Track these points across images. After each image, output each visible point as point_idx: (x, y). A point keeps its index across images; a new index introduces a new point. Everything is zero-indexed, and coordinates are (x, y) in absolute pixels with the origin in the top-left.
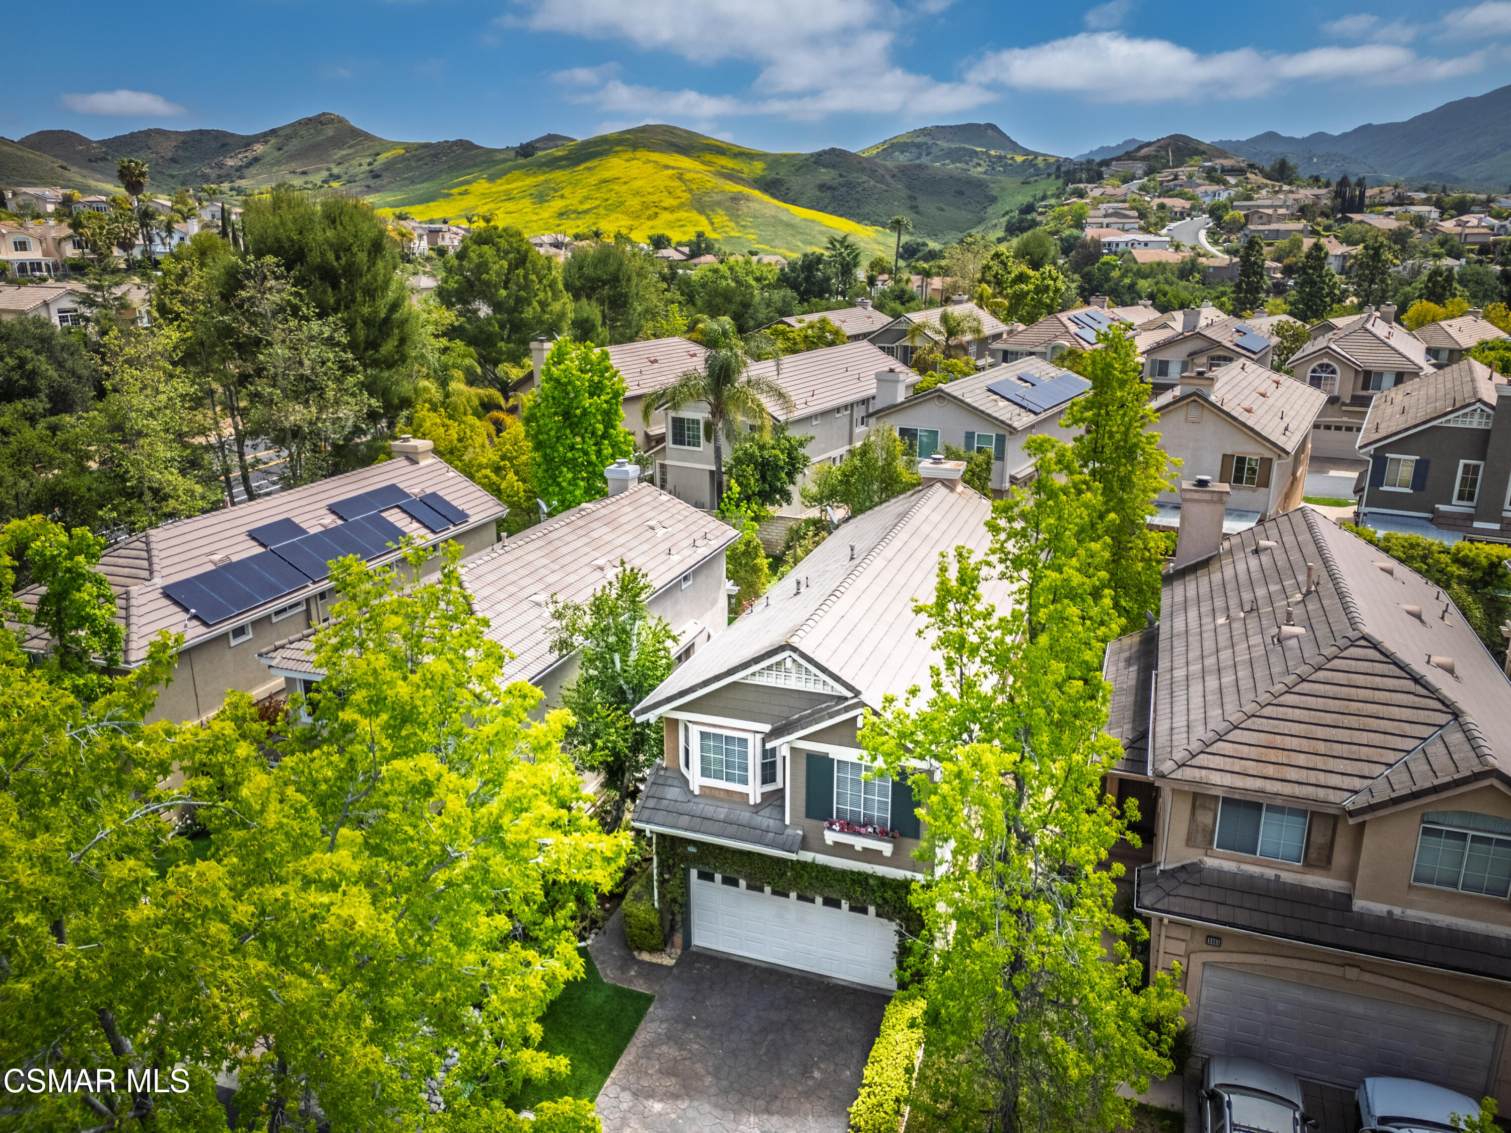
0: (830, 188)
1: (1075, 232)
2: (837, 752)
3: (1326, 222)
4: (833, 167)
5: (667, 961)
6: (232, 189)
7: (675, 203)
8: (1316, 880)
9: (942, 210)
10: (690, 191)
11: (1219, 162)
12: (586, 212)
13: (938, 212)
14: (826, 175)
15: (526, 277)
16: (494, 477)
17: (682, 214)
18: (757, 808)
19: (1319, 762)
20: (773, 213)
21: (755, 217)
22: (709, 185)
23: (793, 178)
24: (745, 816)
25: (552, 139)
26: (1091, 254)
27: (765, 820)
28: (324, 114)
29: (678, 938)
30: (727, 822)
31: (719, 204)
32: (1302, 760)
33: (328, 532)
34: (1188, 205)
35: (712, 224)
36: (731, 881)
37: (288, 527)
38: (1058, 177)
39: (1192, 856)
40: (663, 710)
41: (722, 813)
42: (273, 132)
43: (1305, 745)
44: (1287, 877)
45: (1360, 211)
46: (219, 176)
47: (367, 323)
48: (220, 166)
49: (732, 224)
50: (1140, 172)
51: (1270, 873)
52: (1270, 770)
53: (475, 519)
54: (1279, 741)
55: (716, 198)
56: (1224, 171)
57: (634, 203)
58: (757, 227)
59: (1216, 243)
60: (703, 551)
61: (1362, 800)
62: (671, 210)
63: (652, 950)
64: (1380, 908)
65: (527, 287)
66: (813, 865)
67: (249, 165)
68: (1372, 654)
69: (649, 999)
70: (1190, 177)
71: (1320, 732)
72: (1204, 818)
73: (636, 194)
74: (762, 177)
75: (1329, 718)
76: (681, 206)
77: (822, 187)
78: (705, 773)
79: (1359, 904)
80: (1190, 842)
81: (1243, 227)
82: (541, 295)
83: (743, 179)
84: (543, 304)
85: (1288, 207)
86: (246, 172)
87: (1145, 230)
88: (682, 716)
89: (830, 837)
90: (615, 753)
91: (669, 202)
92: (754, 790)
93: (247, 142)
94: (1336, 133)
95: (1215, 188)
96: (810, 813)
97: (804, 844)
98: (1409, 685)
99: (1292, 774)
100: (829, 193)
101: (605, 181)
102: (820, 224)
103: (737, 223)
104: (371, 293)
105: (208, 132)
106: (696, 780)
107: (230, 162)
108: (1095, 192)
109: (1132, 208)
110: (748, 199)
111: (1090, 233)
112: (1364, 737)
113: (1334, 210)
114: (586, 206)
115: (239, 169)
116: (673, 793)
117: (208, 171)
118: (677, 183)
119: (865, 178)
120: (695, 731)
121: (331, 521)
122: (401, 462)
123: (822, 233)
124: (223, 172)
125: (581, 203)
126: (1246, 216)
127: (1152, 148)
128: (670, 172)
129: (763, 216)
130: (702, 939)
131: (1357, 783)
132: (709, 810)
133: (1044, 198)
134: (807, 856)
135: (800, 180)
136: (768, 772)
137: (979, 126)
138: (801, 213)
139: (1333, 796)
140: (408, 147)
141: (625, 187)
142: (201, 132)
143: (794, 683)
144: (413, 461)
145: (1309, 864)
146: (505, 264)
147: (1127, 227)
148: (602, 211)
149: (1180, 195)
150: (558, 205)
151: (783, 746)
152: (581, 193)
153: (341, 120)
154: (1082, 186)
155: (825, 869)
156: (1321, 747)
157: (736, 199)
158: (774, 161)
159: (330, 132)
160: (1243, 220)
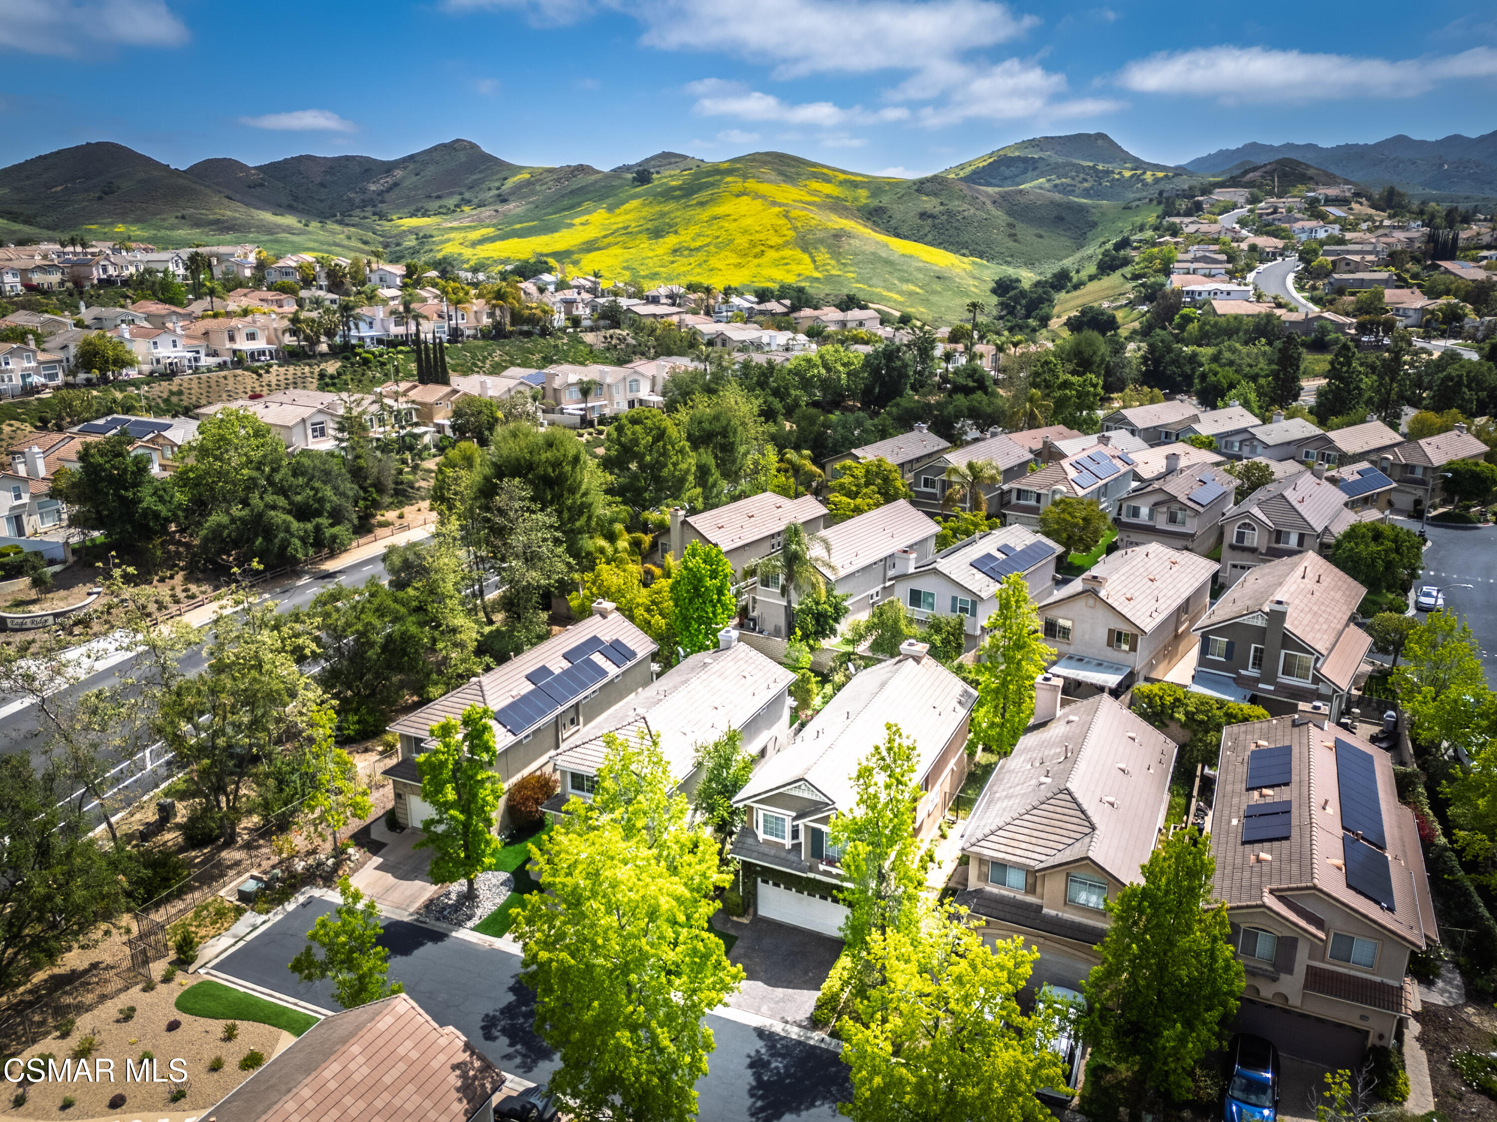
0: (933, 216)
1: (1161, 279)
2: (824, 828)
3: (1416, 268)
4: (935, 195)
5: (745, 921)
6: (374, 214)
7: (780, 241)
8: (1030, 899)
9: (1041, 237)
10: (795, 228)
11: (1323, 192)
12: (698, 249)
13: (1036, 239)
14: (929, 203)
15: (664, 447)
16: (646, 615)
17: (787, 252)
18: (789, 851)
19: (1031, 847)
20: (872, 249)
21: (856, 254)
22: (813, 222)
23: (895, 206)
24: (783, 854)
25: (667, 158)
26: (1171, 305)
27: (792, 857)
28: (458, 141)
29: (751, 911)
30: (776, 857)
31: (821, 241)
32: (1024, 846)
33: (565, 672)
34: (1280, 243)
35: (814, 261)
36: (776, 885)
37: (544, 671)
38: (1159, 203)
39: (981, 885)
40: (748, 802)
41: (773, 852)
42: (411, 158)
43: (1027, 839)
44: (1019, 897)
45: (1452, 257)
46: (363, 201)
47: (569, 509)
48: (364, 191)
49: (833, 262)
50: (1241, 200)
51: (1012, 895)
52: (1010, 850)
53: (640, 655)
54: (1017, 836)
55: (819, 235)
56: (1329, 201)
57: (742, 241)
58: (856, 264)
59: (1301, 289)
60: (774, 691)
61: (1042, 866)
62: (777, 248)
63: (738, 916)
64: (1053, 913)
65: (664, 454)
66: (814, 880)
67: (389, 190)
68: (1068, 798)
69: (736, 938)
70: (1290, 210)
71: (1035, 833)
72: (984, 869)
73: (745, 232)
74: (867, 205)
75: (1041, 827)
76: (786, 244)
77: (923, 215)
78: (765, 832)
79: (1045, 910)
80: (979, 878)
81: (1328, 274)
82: (674, 459)
83: (846, 208)
84: (675, 465)
85: (1377, 253)
86: (387, 197)
87: (1231, 275)
88: (756, 805)
89: (822, 867)
90: (723, 819)
91: (775, 240)
92: (788, 842)
93: (388, 167)
94: (1474, 135)
95: (1313, 224)
96: (813, 856)
97: (811, 869)
98: (1079, 814)
99: (1018, 852)
100: (930, 221)
101: (715, 218)
102: (918, 259)
103: (838, 261)
104: (573, 491)
105: (354, 157)
106: (761, 836)
107: (373, 187)
108: (1189, 226)
109: (1221, 252)
110: (849, 235)
111: (1176, 281)
112: (1053, 837)
113: (1425, 255)
114: (698, 244)
115: (380, 193)
116: (750, 841)
117: (352, 195)
118: (783, 221)
119: (966, 206)
120: (761, 813)
121: (566, 665)
122: (598, 617)
123: (919, 270)
124: (366, 197)
125: (693, 240)
126: (1334, 263)
127: (1257, 174)
128: (777, 209)
129: (863, 253)
130: (763, 911)
131: (1043, 858)
132: (766, 850)
133: (1141, 229)
134: (811, 875)
135: (902, 207)
136: (795, 834)
137: (1089, 135)
138: (901, 247)
139: (1032, 863)
140: (532, 171)
141: (734, 225)
142: (347, 158)
143: (806, 795)
144: (604, 616)
145: (1027, 892)
146: (650, 439)
147: (1213, 272)
148: (712, 248)
149: (1275, 234)
150: (671, 241)
151: (801, 823)
152: (694, 230)
153: (473, 146)
154: (1177, 220)
155: (820, 882)
156: (1034, 840)
157: (838, 235)
158: (877, 187)
159: (462, 157)
160: (1330, 267)
